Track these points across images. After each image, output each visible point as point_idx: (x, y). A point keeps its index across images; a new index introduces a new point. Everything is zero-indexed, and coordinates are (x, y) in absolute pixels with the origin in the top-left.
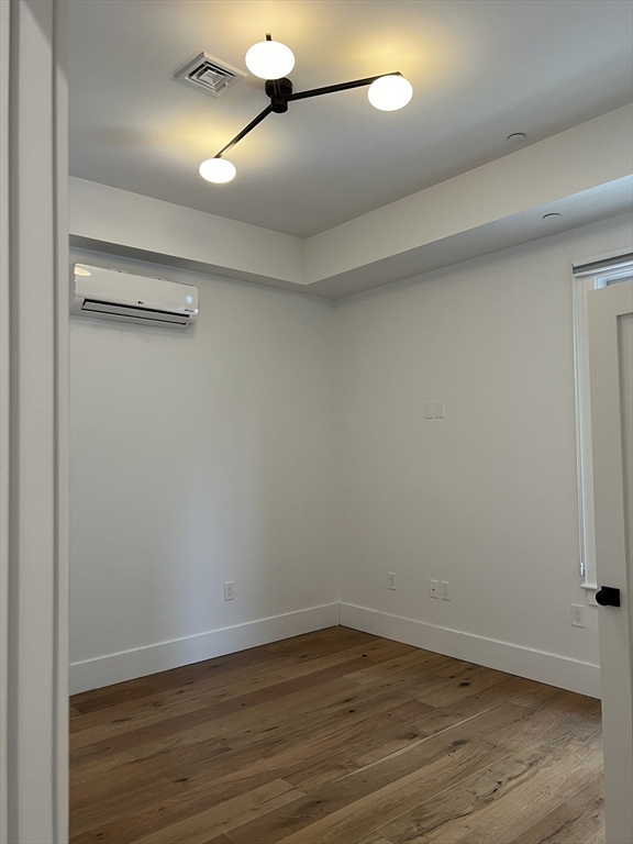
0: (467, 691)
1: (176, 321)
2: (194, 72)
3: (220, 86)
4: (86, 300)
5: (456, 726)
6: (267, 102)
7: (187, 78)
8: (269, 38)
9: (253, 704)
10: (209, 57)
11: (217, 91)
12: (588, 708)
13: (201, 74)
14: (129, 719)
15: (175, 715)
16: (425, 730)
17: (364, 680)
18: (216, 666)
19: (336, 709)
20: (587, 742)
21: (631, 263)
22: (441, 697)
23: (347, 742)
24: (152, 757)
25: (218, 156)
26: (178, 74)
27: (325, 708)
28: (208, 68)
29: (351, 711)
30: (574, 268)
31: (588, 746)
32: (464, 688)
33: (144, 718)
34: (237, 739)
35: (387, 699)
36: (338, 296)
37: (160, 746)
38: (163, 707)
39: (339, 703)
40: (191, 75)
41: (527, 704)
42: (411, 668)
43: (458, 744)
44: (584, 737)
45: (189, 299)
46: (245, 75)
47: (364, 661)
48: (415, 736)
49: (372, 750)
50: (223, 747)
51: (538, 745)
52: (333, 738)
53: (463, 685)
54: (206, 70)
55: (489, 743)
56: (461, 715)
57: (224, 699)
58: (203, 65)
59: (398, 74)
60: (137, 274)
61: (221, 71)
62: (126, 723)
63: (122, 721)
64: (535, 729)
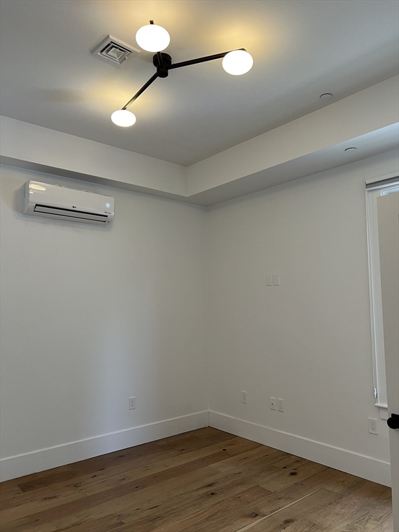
0: (295, 480)
1: (99, 219)
2: (104, 50)
3: (122, 60)
4: (37, 205)
5: (286, 507)
6: (154, 70)
7: (99, 54)
8: (152, 23)
9: (144, 487)
10: (113, 38)
11: (121, 62)
12: (381, 493)
13: (108, 51)
14: (55, 497)
15: (89, 494)
16: (264, 510)
17: (223, 469)
18: (122, 456)
19: (201, 492)
20: (381, 521)
21: (398, 183)
22: (276, 484)
23: (207, 519)
24: (68, 528)
25: (124, 109)
26: (93, 51)
27: (194, 491)
28: (113, 46)
29: (212, 494)
30: (366, 185)
31: (381, 525)
32: (293, 477)
33: (67, 496)
34: (129, 515)
35: (238, 485)
36: (209, 204)
37: (74, 520)
38: (80, 488)
39: (205, 487)
40: (102, 51)
41: (337, 490)
42: (256, 460)
43: (288, 522)
44: (378, 517)
45: (108, 205)
46: (139, 51)
47: (224, 454)
48: (256, 515)
49: (225, 526)
50: (119, 521)
51: (346, 524)
52: (198, 515)
53: (293, 474)
54: (111, 48)
55: (309, 522)
56: (290, 499)
57: (124, 482)
58: (109, 45)
59: (243, 49)
60: (73, 188)
61: (122, 49)
62: (54, 500)
63: (51, 498)
64: (343, 511)
